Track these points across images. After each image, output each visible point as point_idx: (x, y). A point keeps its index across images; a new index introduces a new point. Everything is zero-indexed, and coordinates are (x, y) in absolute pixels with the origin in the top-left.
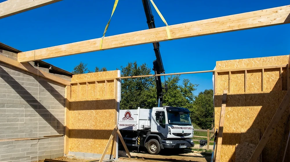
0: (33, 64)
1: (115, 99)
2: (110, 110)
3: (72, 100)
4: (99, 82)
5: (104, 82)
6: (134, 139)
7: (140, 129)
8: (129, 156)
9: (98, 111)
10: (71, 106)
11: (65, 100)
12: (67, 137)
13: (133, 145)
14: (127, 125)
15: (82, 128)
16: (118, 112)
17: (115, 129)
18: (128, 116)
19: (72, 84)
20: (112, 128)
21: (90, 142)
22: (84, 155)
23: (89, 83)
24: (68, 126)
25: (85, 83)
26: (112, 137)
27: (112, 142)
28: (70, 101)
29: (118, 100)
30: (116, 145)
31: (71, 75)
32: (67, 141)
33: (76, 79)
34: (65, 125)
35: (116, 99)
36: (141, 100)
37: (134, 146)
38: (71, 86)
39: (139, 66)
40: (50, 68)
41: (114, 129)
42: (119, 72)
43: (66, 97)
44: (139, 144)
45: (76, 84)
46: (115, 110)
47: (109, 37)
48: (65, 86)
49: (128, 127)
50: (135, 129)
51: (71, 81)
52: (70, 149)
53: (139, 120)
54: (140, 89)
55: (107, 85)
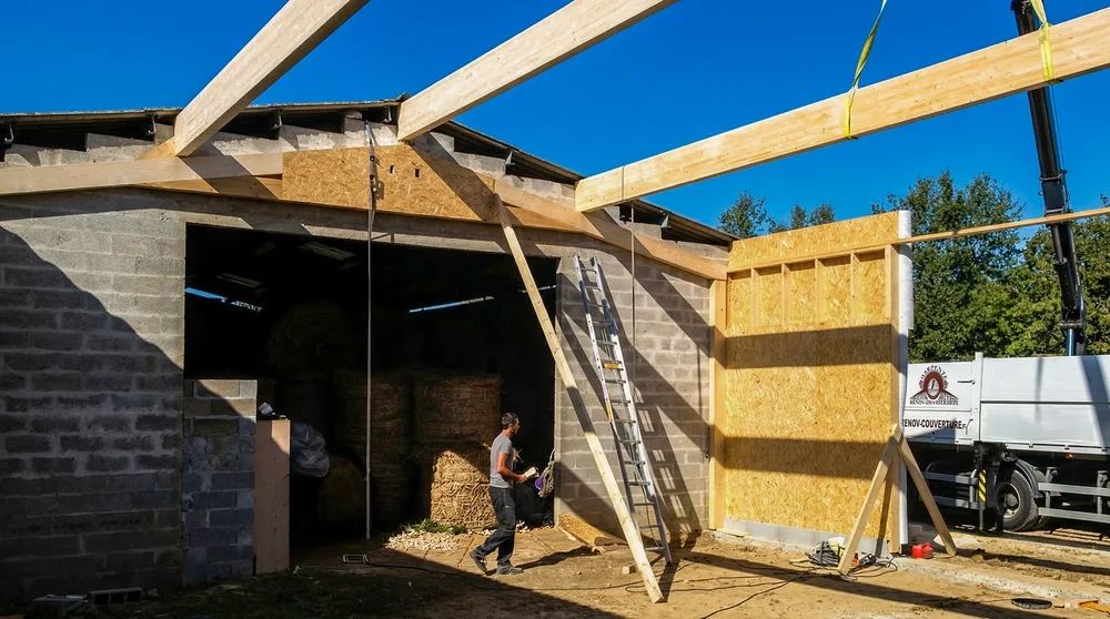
0: (615, 213)
1: (890, 325)
2: (872, 368)
3: (733, 331)
4: (826, 261)
5: (844, 260)
6: (961, 479)
7: (983, 440)
8: (949, 549)
9: (827, 369)
10: (730, 353)
11: (710, 332)
12: (719, 466)
13: (960, 503)
14: (928, 423)
15: (768, 434)
16: (901, 376)
17: (892, 439)
18: (935, 386)
19: (732, 275)
20: (882, 435)
21: (799, 484)
22: (780, 535)
23: (792, 266)
24: (719, 426)
25: (776, 269)
26: (881, 469)
27: (882, 492)
28: (726, 336)
29: (904, 327)
30: (900, 499)
31: (725, 243)
32: (719, 477)
33: (744, 254)
34: (711, 421)
35: (894, 325)
36: (972, 322)
37: (962, 509)
38: (727, 281)
39: (962, 186)
40: (665, 224)
41: (887, 438)
42: (904, 217)
43: (711, 323)
44: (983, 498)
45: (746, 274)
46: (889, 365)
47: (877, 86)
48: (708, 282)
49: (937, 431)
50: (962, 438)
51: (727, 264)
52: (730, 508)
53: (982, 402)
54: (967, 278)
55: (856, 269)
